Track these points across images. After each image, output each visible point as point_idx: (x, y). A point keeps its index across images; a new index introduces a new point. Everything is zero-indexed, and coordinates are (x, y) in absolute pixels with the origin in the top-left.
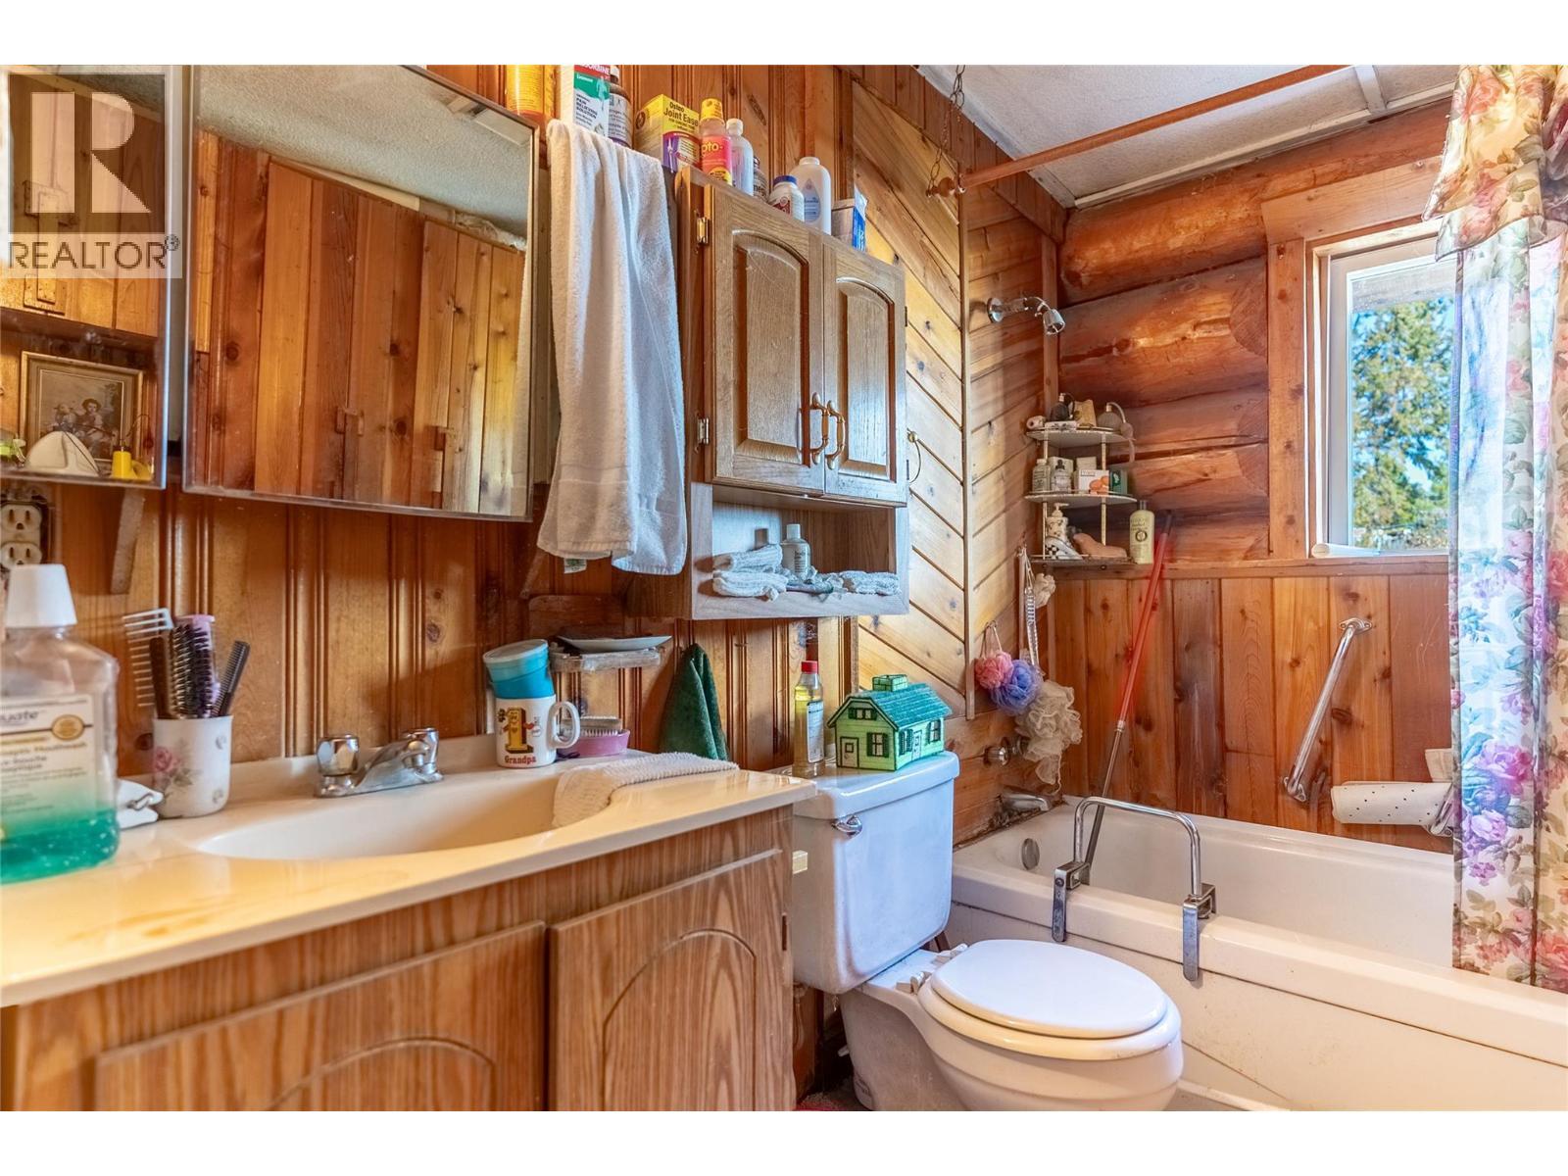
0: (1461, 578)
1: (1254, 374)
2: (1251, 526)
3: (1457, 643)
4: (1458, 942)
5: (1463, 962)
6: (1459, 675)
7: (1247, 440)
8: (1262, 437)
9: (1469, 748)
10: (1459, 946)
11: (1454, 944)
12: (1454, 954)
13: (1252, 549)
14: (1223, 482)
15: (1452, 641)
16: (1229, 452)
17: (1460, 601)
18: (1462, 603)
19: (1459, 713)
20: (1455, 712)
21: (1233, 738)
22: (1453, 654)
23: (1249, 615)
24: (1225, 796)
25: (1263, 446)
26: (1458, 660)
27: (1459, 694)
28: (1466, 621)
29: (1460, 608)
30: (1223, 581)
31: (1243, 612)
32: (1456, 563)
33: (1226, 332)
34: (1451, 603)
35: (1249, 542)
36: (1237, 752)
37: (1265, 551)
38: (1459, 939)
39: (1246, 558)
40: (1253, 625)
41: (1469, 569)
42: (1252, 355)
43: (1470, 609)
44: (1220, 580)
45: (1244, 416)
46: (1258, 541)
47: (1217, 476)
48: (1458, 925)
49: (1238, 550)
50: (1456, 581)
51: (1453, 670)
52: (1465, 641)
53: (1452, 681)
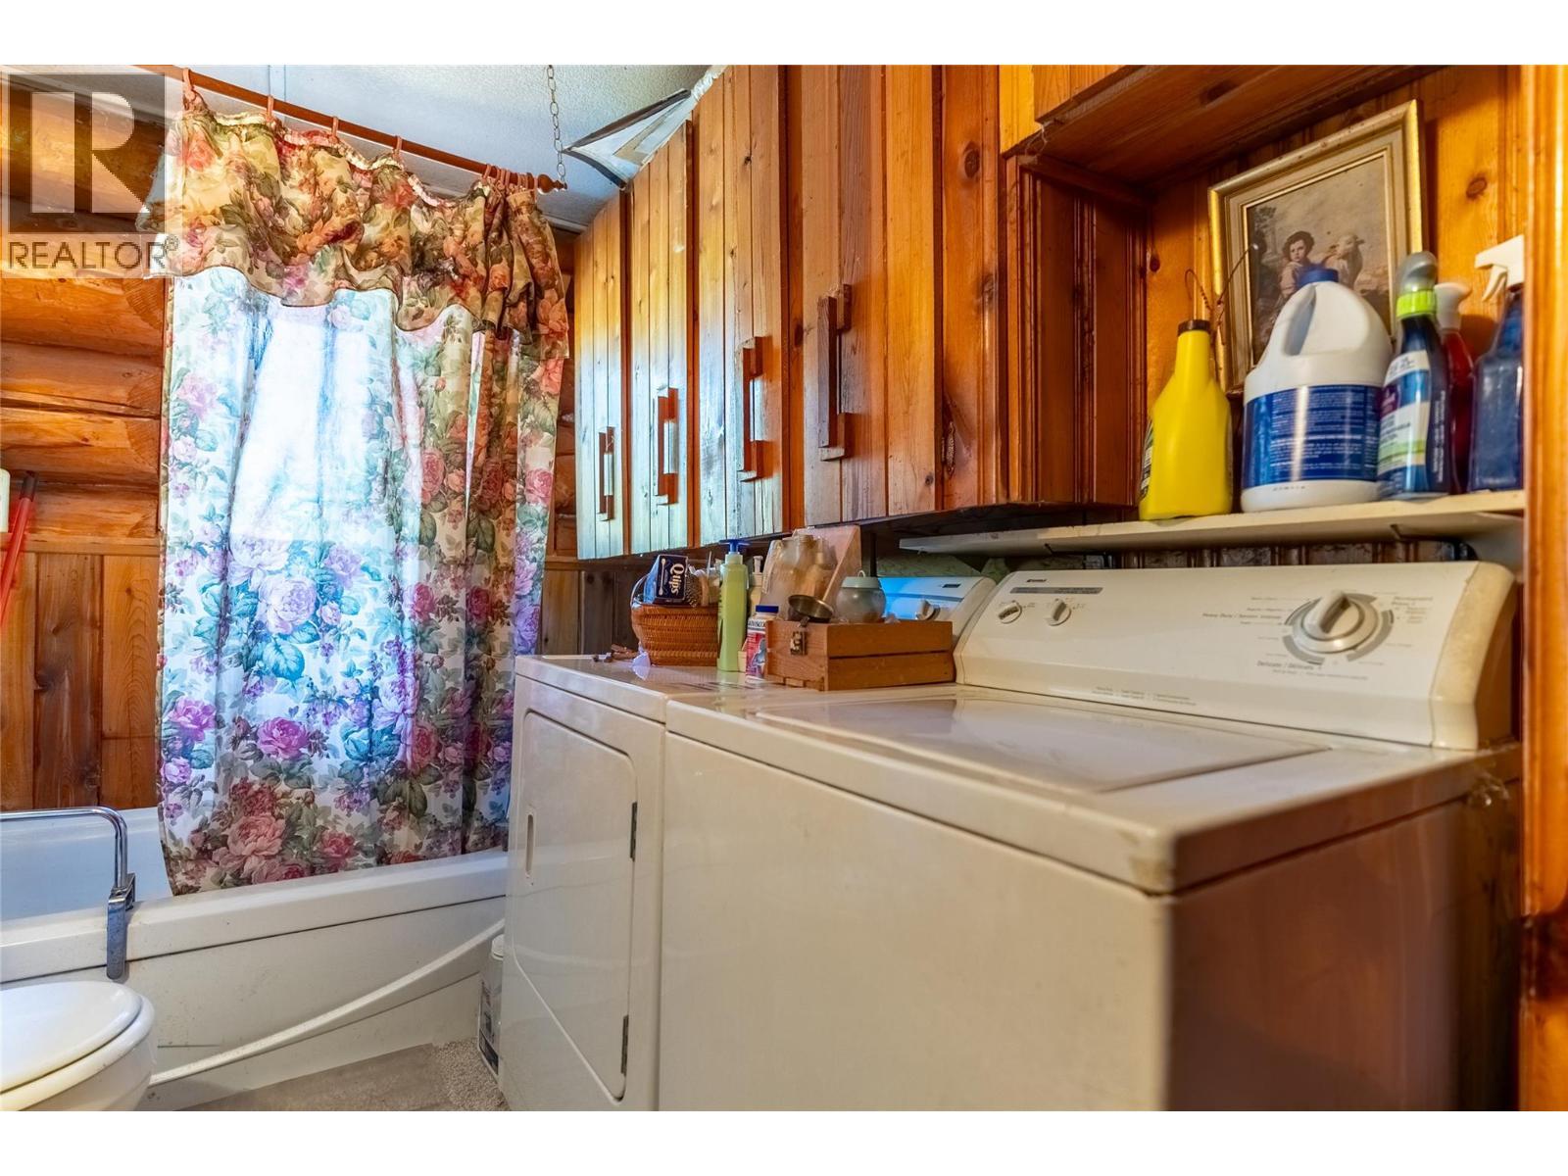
0: (168, 559)
1: (144, 345)
2: (136, 503)
3: (162, 614)
4: (171, 873)
5: (179, 887)
6: (163, 642)
7: (138, 413)
8: (154, 412)
9: (167, 704)
10: (172, 876)
11: (168, 875)
12: (171, 883)
13: (138, 526)
14: (106, 451)
15: (160, 612)
16: (117, 421)
17: (166, 578)
18: (167, 580)
19: (162, 673)
20: (159, 673)
21: (112, 723)
22: (160, 624)
23: (137, 594)
24: (99, 788)
25: (156, 422)
26: (163, 628)
27: (162, 657)
28: (169, 596)
29: (166, 584)
30: (105, 557)
31: (129, 591)
32: (165, 546)
33: (120, 292)
34: (160, 580)
35: (136, 518)
36: (116, 738)
37: (153, 530)
38: (171, 870)
39: (131, 535)
40: (142, 604)
41: (173, 552)
42: (145, 325)
43: (172, 585)
44: (102, 556)
45: (136, 387)
46: (145, 518)
47: (101, 443)
48: (168, 858)
49: (123, 526)
50: (165, 561)
51: (159, 637)
52: (168, 612)
53: (158, 646)
